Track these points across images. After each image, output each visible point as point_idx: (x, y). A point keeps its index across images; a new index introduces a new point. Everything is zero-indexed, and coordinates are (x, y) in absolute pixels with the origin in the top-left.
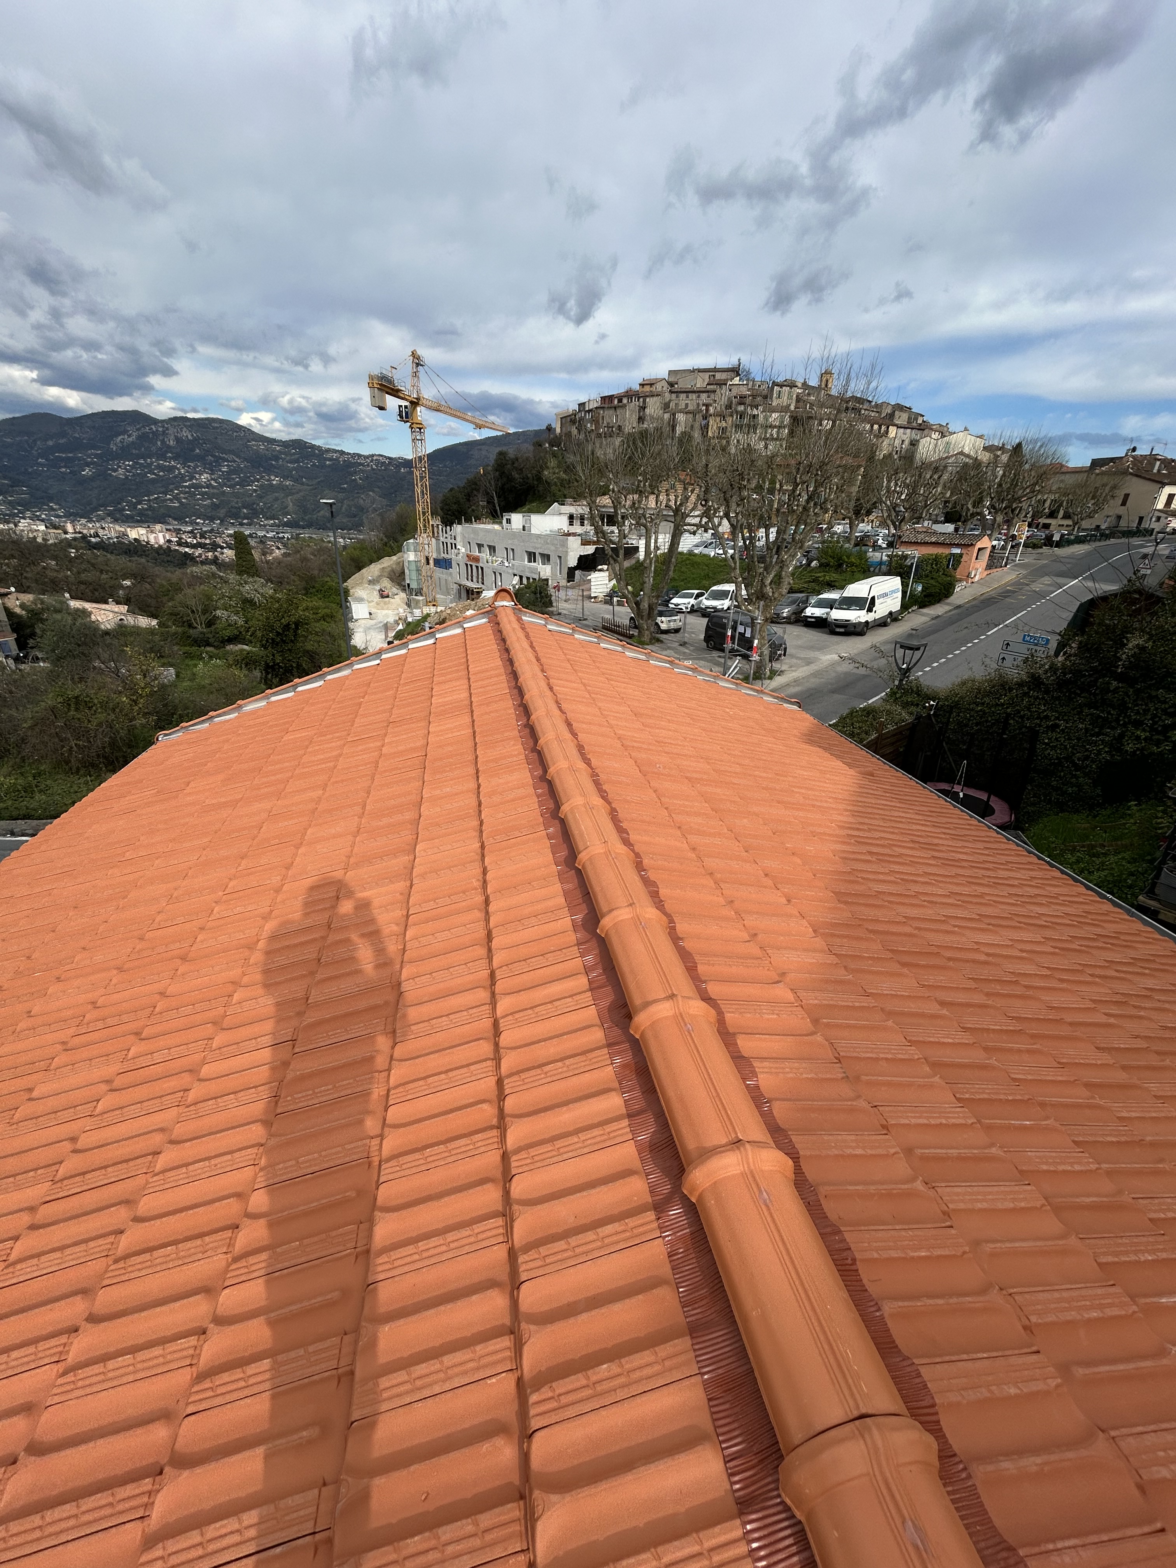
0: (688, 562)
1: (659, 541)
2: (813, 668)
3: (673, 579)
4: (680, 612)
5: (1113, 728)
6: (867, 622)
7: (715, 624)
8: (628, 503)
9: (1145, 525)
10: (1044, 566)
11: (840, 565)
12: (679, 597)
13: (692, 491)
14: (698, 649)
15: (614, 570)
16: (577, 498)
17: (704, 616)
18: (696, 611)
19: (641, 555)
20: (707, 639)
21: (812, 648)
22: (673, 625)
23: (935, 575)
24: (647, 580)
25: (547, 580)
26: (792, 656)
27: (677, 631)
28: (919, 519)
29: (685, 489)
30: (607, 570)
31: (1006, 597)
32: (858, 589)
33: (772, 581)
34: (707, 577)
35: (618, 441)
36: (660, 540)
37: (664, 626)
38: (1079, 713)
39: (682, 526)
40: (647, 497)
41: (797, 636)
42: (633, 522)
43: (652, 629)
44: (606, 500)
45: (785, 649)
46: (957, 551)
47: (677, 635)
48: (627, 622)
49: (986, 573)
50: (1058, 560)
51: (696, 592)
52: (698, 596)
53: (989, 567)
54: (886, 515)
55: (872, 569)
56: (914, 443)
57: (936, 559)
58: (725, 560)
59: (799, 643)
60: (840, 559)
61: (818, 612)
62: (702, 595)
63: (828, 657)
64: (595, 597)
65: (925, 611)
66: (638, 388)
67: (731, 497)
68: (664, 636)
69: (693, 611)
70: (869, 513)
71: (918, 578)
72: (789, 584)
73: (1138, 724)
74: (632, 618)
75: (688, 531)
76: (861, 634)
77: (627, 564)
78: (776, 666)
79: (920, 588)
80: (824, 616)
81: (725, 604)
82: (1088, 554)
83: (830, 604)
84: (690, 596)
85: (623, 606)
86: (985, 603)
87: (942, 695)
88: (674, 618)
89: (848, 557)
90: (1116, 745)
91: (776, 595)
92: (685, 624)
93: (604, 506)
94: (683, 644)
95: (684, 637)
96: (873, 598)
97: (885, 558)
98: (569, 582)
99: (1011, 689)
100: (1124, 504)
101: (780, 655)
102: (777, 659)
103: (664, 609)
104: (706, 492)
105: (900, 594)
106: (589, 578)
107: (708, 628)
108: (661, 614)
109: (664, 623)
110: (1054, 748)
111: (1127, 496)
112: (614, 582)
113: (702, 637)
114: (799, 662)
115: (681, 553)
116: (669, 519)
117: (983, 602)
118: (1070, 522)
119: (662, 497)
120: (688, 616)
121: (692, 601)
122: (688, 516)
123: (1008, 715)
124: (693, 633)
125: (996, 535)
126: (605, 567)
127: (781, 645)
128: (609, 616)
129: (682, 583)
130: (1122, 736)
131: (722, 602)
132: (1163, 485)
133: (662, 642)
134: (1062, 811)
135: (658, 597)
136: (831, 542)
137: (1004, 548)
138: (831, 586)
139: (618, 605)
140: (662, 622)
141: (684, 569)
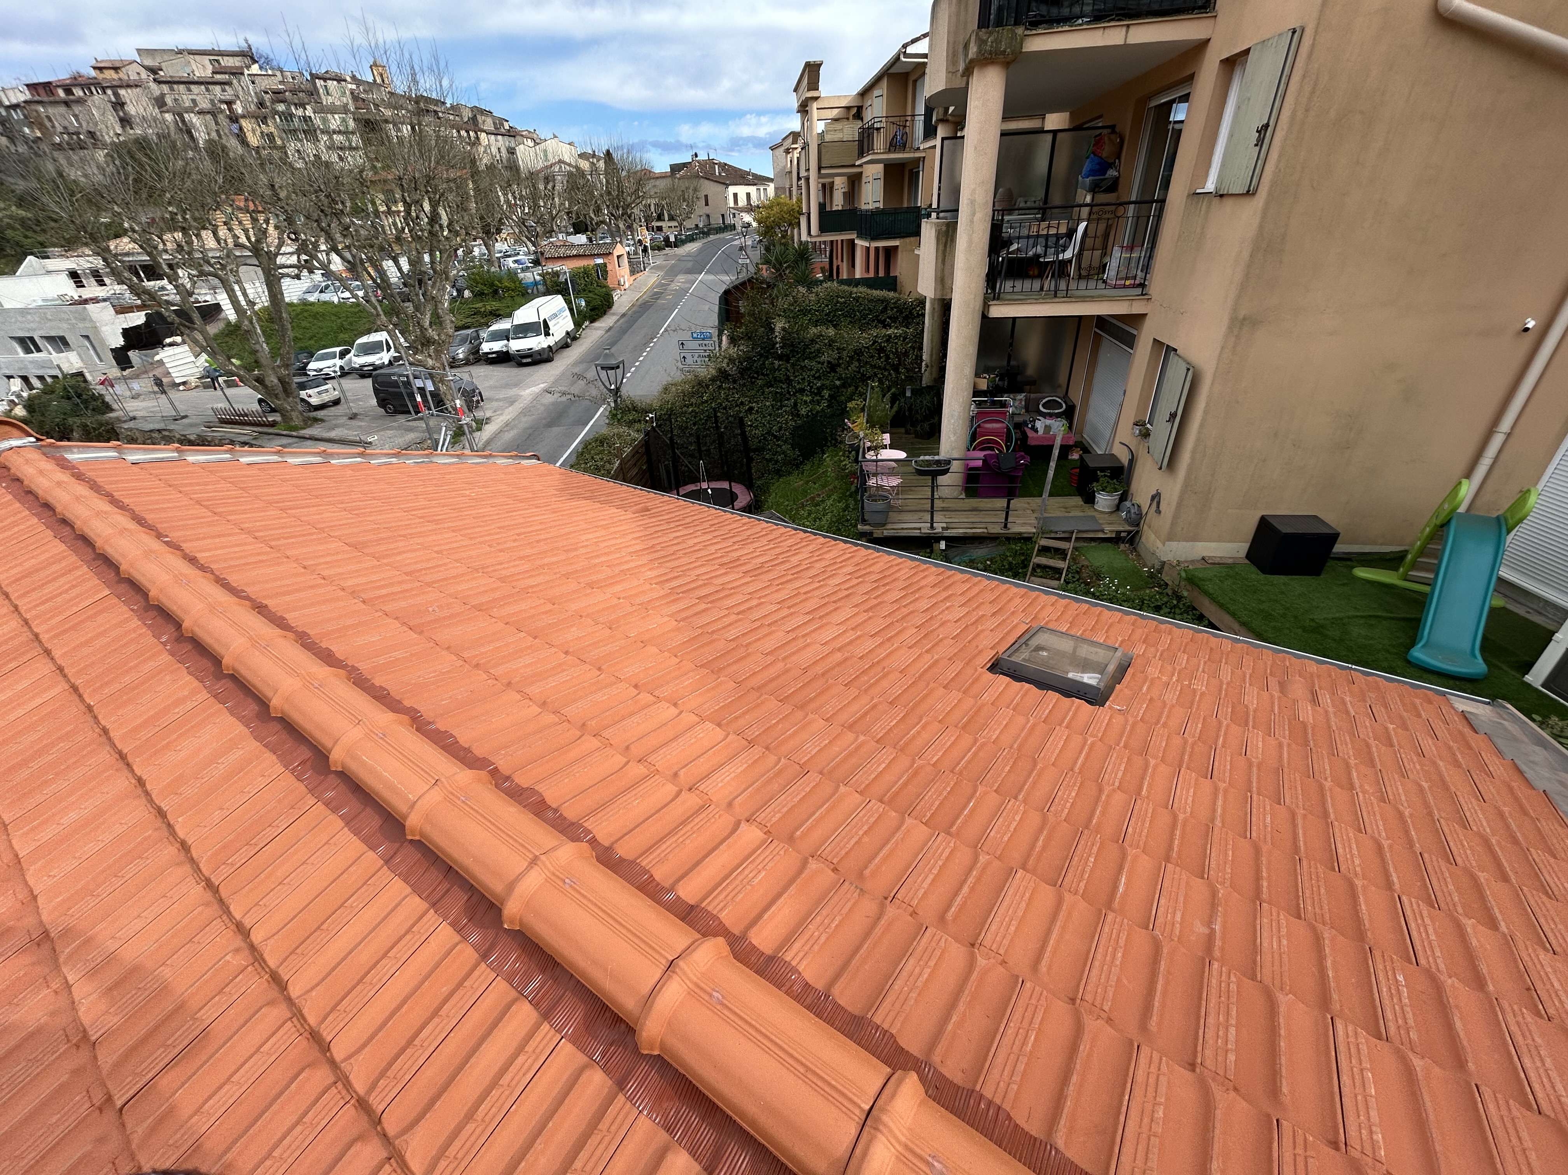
0: (306, 314)
1: (248, 291)
2: (518, 407)
3: (296, 339)
4: (328, 378)
5: (788, 399)
6: (549, 347)
7: (382, 384)
8: (170, 246)
9: (728, 222)
10: (673, 266)
11: (496, 292)
12: (317, 360)
13: (267, 221)
14: (376, 418)
15: (196, 342)
16: (69, 245)
17: (363, 376)
18: (348, 373)
19: (231, 314)
20: (382, 403)
21: (507, 386)
22: (326, 398)
23: (591, 288)
24: (257, 347)
25: (80, 374)
26: (491, 400)
27: (336, 402)
28: (550, 233)
29: (254, 220)
30: (184, 342)
31: (657, 299)
32: (525, 314)
33: (431, 323)
34: (342, 329)
35: (100, 155)
36: (250, 292)
37: (314, 401)
38: (763, 393)
39: (276, 270)
40: (198, 236)
41: (486, 376)
42: (194, 272)
43: (300, 407)
44: (124, 245)
45: (480, 393)
46: (600, 261)
47: (338, 407)
48: (256, 407)
49: (634, 277)
50: (680, 259)
51: (337, 350)
52: (343, 355)
53: (633, 272)
54: (517, 231)
55: (530, 291)
56: (511, 151)
57: (586, 272)
58: (358, 304)
59: (492, 383)
60: (492, 285)
61: (497, 346)
62: (347, 352)
63: (528, 391)
64: (184, 383)
65: (596, 324)
66: (93, 73)
67: (329, 226)
68: (320, 414)
69: (344, 373)
70: (499, 231)
71: (578, 294)
72: (452, 322)
73: (802, 391)
74: (260, 401)
75: (288, 275)
76: (549, 360)
77: (213, 329)
78: (479, 414)
79: (583, 304)
80: (505, 349)
81: (384, 357)
82: (700, 251)
83: (505, 336)
84: (333, 356)
85: (237, 386)
86: (643, 308)
87: (656, 404)
88: (323, 388)
89: (500, 281)
90: (796, 415)
91: (443, 337)
92: (342, 391)
93: (127, 254)
94: (353, 417)
95: (350, 408)
96: (545, 321)
97: (538, 278)
98: (123, 369)
99: (707, 386)
100: (707, 204)
101: (478, 402)
102: (477, 407)
103: (304, 379)
104: (290, 221)
105: (567, 313)
106: (157, 358)
107: (376, 392)
108: (303, 386)
109: (314, 396)
110: (756, 427)
111: (706, 196)
112: (204, 356)
113: (374, 402)
114: (501, 404)
115: (291, 305)
116: (249, 261)
117: (640, 306)
118: (674, 224)
119: (223, 232)
120: (343, 381)
121: (338, 362)
122: (277, 254)
123: (714, 409)
124: (358, 400)
125: (625, 242)
126: (178, 339)
127: (474, 391)
128: (222, 405)
129: (312, 342)
130: (795, 404)
131: (378, 356)
132: (727, 185)
133: (322, 420)
134: (780, 476)
135: (287, 366)
136: (474, 267)
137: (636, 253)
138: (497, 315)
139: (229, 386)
140: (310, 396)
141: (304, 324)
